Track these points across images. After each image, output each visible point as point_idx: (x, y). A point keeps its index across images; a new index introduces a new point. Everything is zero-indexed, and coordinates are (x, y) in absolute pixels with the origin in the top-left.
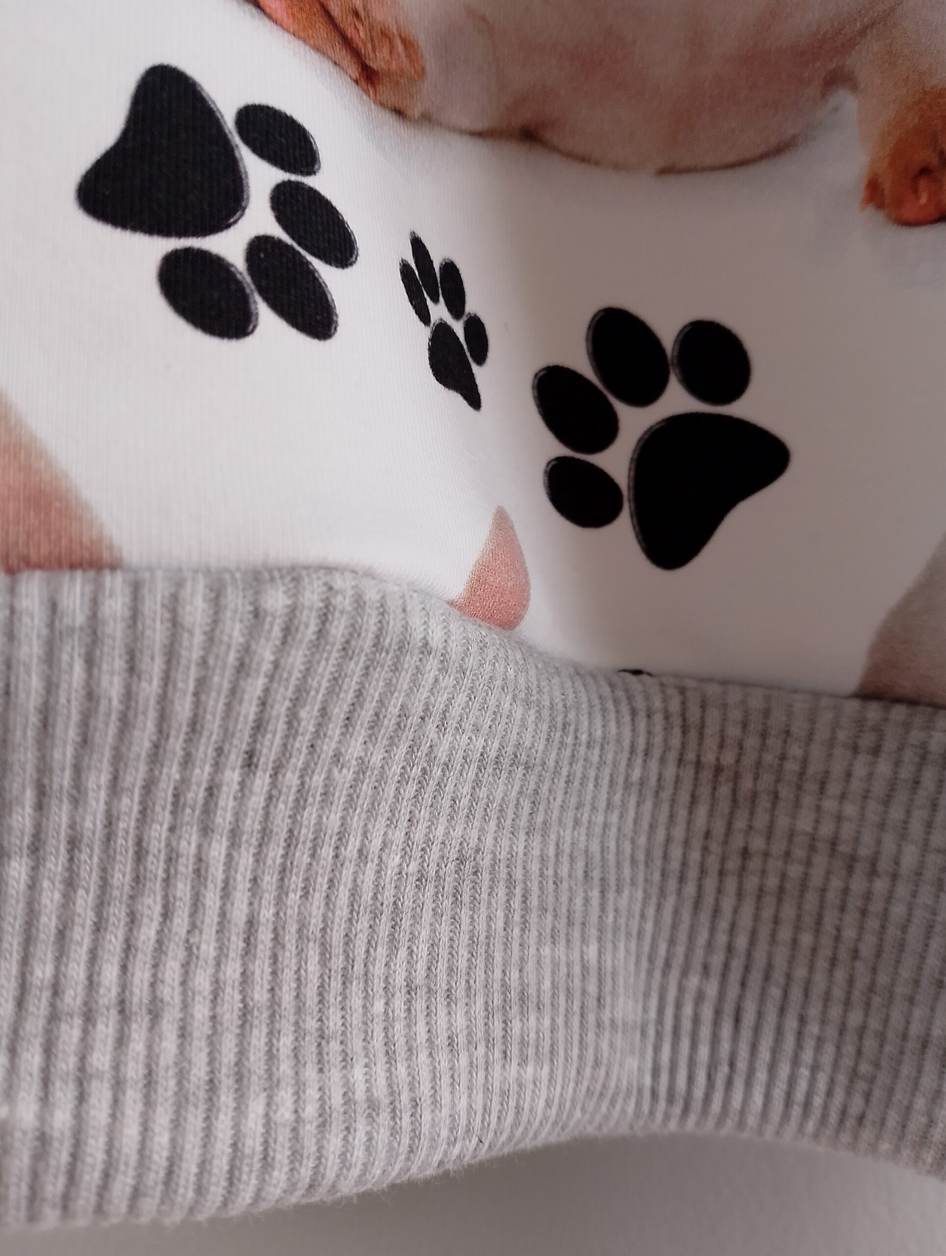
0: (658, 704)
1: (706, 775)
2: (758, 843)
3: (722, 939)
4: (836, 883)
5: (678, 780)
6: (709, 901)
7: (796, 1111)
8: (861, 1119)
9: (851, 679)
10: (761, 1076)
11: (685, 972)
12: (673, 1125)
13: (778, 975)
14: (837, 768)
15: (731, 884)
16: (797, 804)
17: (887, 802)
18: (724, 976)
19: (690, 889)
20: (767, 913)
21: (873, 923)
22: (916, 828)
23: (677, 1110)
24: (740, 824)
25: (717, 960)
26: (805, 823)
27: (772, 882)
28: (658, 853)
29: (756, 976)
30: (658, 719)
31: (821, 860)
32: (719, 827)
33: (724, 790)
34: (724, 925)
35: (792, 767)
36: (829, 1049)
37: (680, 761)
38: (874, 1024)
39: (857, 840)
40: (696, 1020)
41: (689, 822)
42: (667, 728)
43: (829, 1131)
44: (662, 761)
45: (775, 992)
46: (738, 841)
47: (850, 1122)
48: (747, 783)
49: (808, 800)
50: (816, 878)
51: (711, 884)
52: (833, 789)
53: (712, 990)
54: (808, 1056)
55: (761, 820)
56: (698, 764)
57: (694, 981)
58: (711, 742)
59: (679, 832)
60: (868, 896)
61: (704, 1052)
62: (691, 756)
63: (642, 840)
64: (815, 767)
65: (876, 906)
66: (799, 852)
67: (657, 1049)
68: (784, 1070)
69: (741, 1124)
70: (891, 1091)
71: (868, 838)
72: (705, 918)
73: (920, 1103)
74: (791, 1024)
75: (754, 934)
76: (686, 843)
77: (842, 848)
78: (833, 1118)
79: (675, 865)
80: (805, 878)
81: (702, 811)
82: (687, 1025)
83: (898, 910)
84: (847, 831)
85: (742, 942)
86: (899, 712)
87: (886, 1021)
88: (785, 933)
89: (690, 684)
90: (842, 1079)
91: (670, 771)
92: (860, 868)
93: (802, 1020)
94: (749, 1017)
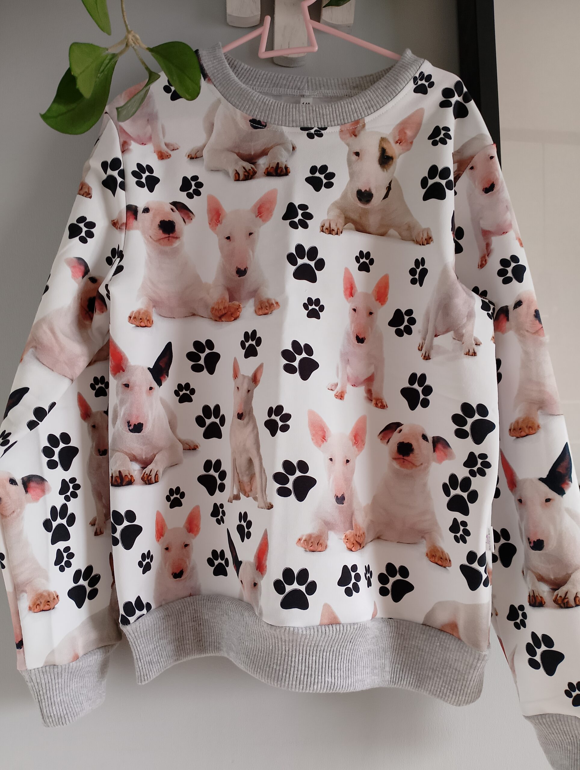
0: (394, 625)
1: (400, 635)
2: (407, 646)
3: (401, 659)
4: (417, 652)
5: (396, 636)
6: (399, 654)
7: (410, 685)
8: (419, 686)
9: (422, 623)
10: (406, 679)
11: (396, 664)
12: (393, 686)
13: (409, 665)
14: (418, 636)
15: (403, 651)
16: (413, 640)
17: (425, 641)
18: (401, 665)
19: (397, 652)
20: (408, 656)
21: (422, 659)
22: (428, 646)
23: (394, 684)
24: (404, 643)
25: (400, 662)
26: (413, 643)
27: (408, 651)
28: (393, 647)
29: (406, 665)
30: (394, 627)
31: (415, 649)
32: (401, 643)
33: (402, 638)
34: (401, 657)
35: (412, 635)
36: (415, 676)
37: (396, 633)
38: (422, 673)
39: (421, 647)
40: (397, 671)
41: (397, 642)
42: (395, 628)
43: (415, 688)
44: (394, 633)
45: (408, 668)
46: (404, 645)
47: (418, 687)
48: (405, 637)
49: (414, 640)
50: (415, 651)
51: (400, 651)
52: (418, 639)
53: (399, 667)
54: (412, 677)
55: (407, 643)
56: (399, 634)
57: (397, 665)
58: (401, 631)
59: (396, 643)
60: (422, 655)
61: (398, 676)
62: (398, 632)
63: (390, 645)
64: (415, 635)
65: (423, 656)
66: (412, 647)
67: (391, 675)
68: (409, 679)
69: (403, 686)
70: (423, 683)
71: (422, 646)
72: (399, 656)
73: (427, 685)
74: (410, 672)
75: (406, 659)
76: (397, 645)
77: (418, 647)
78: (415, 686)
79: (395, 648)
80: (413, 651)
81: (399, 641)
82: (395, 672)
83: (425, 657)
84: (419, 645)
85: (404, 660)
86: (428, 628)
87: (423, 673)
88: (410, 659)
89: (398, 621)
90: (417, 681)
91: (395, 635)
92: (421, 650)
93: (412, 672)
94: (404, 671)
